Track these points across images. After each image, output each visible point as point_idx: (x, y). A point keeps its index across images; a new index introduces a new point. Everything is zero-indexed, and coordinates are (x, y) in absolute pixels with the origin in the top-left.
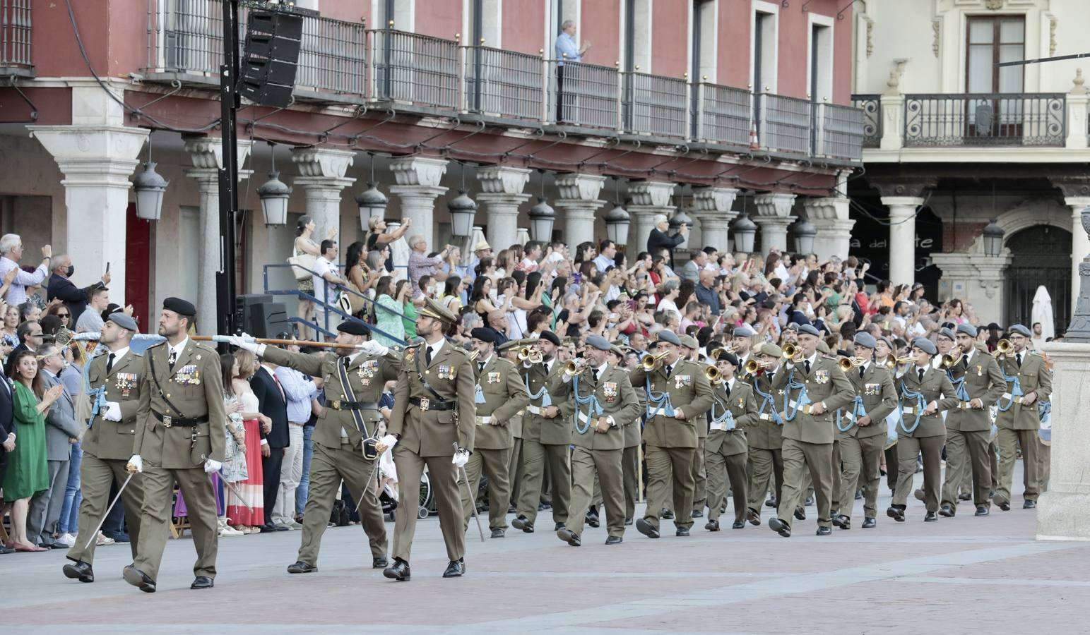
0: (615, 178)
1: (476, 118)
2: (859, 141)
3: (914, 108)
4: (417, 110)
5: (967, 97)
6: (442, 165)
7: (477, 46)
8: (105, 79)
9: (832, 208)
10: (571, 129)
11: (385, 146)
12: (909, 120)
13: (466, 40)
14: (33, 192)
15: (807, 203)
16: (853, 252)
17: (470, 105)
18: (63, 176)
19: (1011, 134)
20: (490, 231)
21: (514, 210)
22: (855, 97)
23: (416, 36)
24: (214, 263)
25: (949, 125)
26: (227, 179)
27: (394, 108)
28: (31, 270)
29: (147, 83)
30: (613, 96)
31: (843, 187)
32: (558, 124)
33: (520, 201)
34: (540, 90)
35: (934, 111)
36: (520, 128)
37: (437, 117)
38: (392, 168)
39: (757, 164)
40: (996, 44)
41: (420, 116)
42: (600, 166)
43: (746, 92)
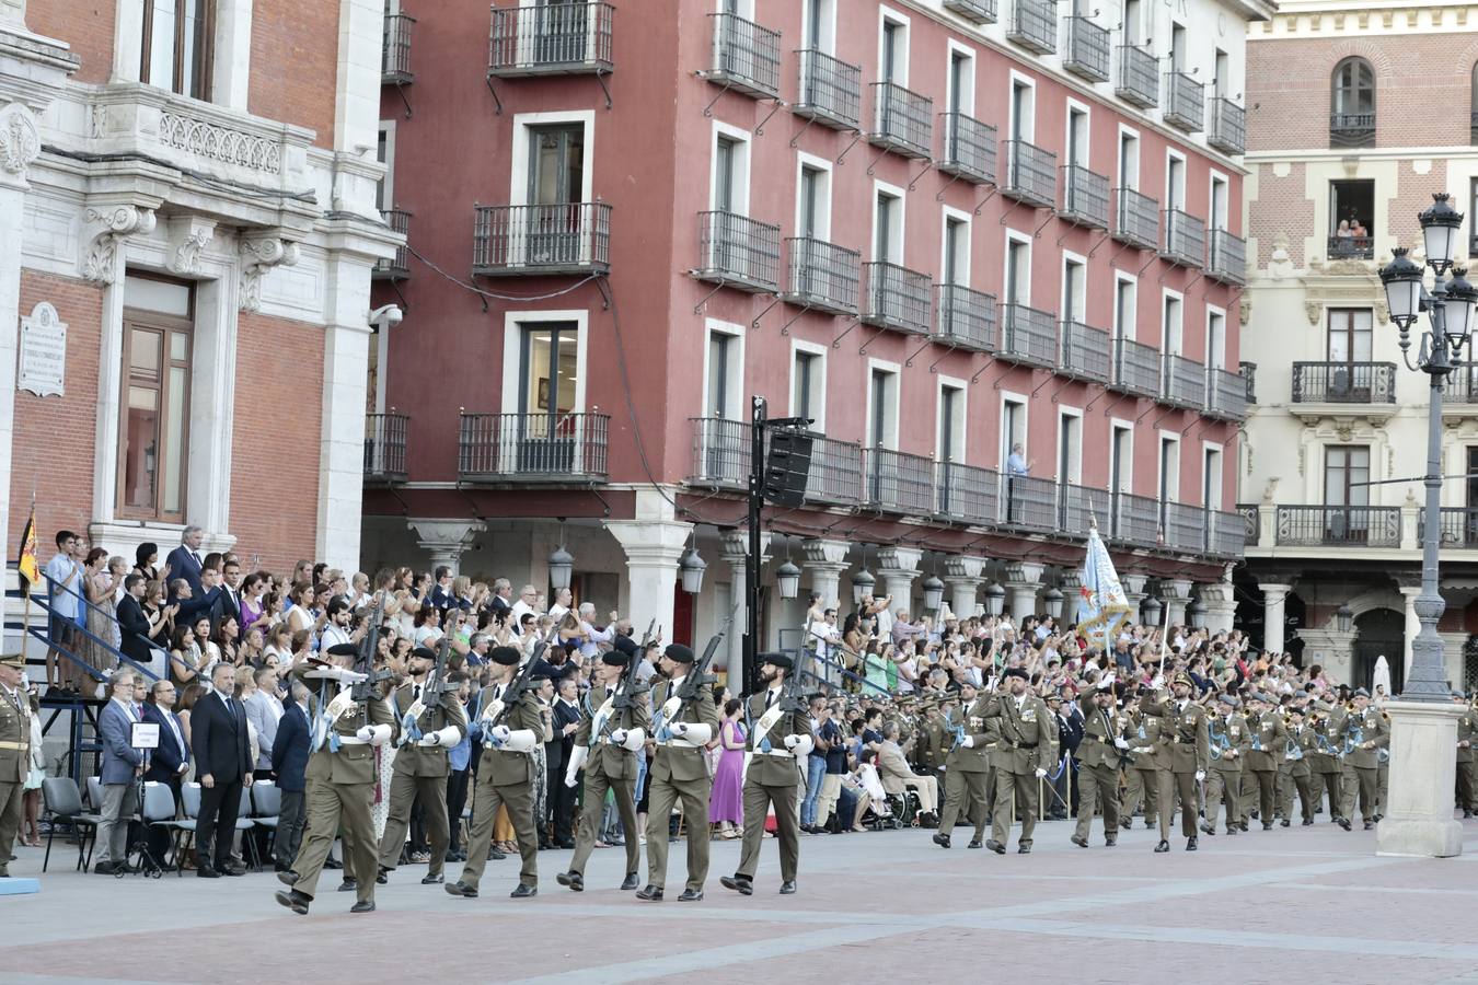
0: (1052, 565)
1: (945, 517)
2: (1242, 541)
3: (1285, 515)
4: (900, 511)
5: (1325, 508)
6: (918, 553)
7: (947, 462)
8: (661, 484)
9: (1221, 592)
10: (1018, 527)
11: (874, 538)
12: (1280, 524)
13: (938, 458)
14: (604, 571)
15: (1201, 588)
16: (1236, 626)
17: (941, 507)
18: (627, 559)
19: (1359, 537)
20: (954, 605)
21: (974, 589)
22: (1239, 506)
23: (899, 454)
24: (741, 626)
25: (1311, 530)
26: (753, 562)
27: (882, 508)
28: (601, 630)
29: (692, 488)
30: (1052, 502)
31: (1229, 576)
32: (1009, 523)
33: (978, 582)
34: (995, 497)
35: (1299, 518)
36: (979, 526)
37: (914, 516)
38: (879, 555)
39: (1162, 557)
40: (1348, 468)
41: (901, 516)
42: (1041, 557)
43: (1155, 501)
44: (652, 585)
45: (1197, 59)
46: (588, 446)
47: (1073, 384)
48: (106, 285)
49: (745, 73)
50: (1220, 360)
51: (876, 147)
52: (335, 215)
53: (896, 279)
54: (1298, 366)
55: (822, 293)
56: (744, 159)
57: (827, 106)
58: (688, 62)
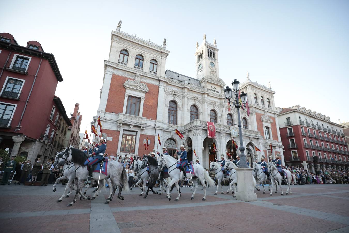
0: (337, 166)
1: (327, 162)
6: (325, 165)
7: (326, 159)
8: (305, 161)
10: (333, 163)
23: (322, 158)
30: (335, 161)
34: (331, 161)
38: (322, 165)
41: (323, 162)
43: (344, 161)
44: (306, 167)
45: (339, 131)
46: (299, 158)
47: (335, 153)
48: (266, 150)
49: (305, 135)
50: (347, 151)
51: (315, 139)
52: (279, 145)
53: (319, 147)
55: (313, 148)
56: (306, 140)
57: (311, 136)
58: (300, 135)
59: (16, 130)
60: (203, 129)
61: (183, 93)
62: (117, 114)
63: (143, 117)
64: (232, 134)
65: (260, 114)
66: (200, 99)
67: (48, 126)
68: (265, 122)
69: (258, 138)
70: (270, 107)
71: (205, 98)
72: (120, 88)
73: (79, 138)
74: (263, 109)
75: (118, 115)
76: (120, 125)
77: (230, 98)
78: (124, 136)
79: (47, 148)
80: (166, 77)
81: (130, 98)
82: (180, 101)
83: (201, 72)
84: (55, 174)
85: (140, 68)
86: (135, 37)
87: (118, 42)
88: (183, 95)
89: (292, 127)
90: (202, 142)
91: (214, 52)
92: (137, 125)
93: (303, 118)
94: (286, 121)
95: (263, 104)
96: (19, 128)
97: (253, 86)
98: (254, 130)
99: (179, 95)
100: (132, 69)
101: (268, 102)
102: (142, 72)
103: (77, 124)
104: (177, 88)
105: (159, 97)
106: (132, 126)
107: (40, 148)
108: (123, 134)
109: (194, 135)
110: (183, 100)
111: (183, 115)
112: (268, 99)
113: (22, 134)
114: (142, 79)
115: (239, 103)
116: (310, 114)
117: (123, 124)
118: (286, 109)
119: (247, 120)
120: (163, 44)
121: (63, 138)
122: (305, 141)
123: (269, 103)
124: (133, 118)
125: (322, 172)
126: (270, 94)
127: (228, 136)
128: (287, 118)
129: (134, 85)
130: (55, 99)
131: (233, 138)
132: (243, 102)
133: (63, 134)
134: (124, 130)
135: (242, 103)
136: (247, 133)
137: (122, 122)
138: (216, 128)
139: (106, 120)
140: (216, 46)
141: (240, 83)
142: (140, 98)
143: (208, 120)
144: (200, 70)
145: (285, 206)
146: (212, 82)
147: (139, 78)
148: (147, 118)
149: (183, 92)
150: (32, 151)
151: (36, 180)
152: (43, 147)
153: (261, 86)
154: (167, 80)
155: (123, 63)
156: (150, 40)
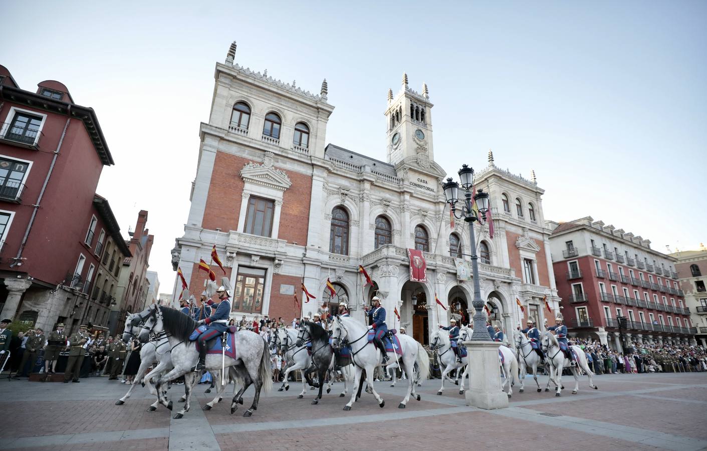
0: (663, 336)
1: (645, 330)
2: (695, 332)
6: (642, 335)
7: (643, 322)
8: (602, 327)
9: (693, 339)
10: (657, 331)
11: (635, 333)
12: (701, 330)
13: (641, 322)
14: (596, 337)
15: (690, 339)
17: (643, 329)
18: (599, 336)
20: (650, 342)
22: (693, 328)
23: (635, 322)
27: (635, 329)
29: (607, 327)
30: (661, 327)
31: (694, 337)
33: (652, 339)
34: (652, 327)
36: (650, 331)
37: (640, 330)
38: (636, 335)
39: (682, 335)
41: (638, 330)
42: (661, 335)
43: (678, 327)
45: (667, 268)
46: (590, 322)
47: (660, 312)
48: (527, 306)
49: (601, 275)
50: (683, 307)
51: (622, 283)
52: (553, 296)
53: (629, 299)
54: (697, 307)
55: (619, 301)
56: (604, 286)
57: (614, 278)
58: (593, 275)
59: (12, 266)
60: (402, 265)
61: (360, 191)
62: (226, 233)
63: (279, 240)
64: (458, 274)
65: (513, 233)
66: (395, 203)
67: (82, 258)
68: (524, 249)
69: (510, 281)
70: (535, 220)
71: (404, 201)
72: (233, 181)
73: (146, 282)
74: (520, 224)
75: (228, 235)
76: (232, 255)
77: (455, 203)
78: (240, 278)
79: (78, 304)
80: (327, 158)
81: (253, 201)
82: (354, 206)
83: (396, 149)
84: (96, 357)
85: (273, 141)
86: (265, 77)
87: (229, 87)
88: (361, 196)
89: (577, 261)
90: (398, 290)
91: (424, 108)
92: (267, 255)
93: (599, 242)
94: (564, 247)
95: (521, 213)
96: (20, 261)
97: (500, 178)
98: (502, 267)
99: (352, 196)
100: (257, 142)
101: (530, 209)
102: (279, 149)
103: (143, 252)
104: (350, 182)
105: (312, 199)
106: (258, 258)
107: (62, 303)
108: (238, 274)
109: (383, 275)
110: (361, 206)
111: (360, 235)
112: (530, 204)
113: (24, 274)
114: (278, 162)
115: (473, 212)
116: (612, 235)
117: (238, 254)
118: (566, 224)
119: (489, 247)
120: (320, 92)
121: (113, 283)
122: (602, 289)
123: (532, 212)
124: (258, 241)
125: (634, 348)
126: (534, 195)
127: (451, 277)
128: (567, 242)
129: (262, 175)
130: (96, 200)
131: (461, 281)
132: (481, 211)
133: (113, 273)
134: (239, 266)
135: (479, 212)
136: (489, 273)
137: (237, 250)
138: (428, 262)
139: (202, 245)
140: (427, 97)
141: (475, 172)
142: (273, 201)
143: (411, 245)
144: (396, 144)
145: (564, 417)
146: (419, 170)
147: (272, 161)
148: (286, 241)
149: (360, 188)
150: (46, 308)
151: (53, 370)
152: (70, 301)
153: (517, 177)
154: (328, 164)
155: (238, 130)
156: (294, 83)
